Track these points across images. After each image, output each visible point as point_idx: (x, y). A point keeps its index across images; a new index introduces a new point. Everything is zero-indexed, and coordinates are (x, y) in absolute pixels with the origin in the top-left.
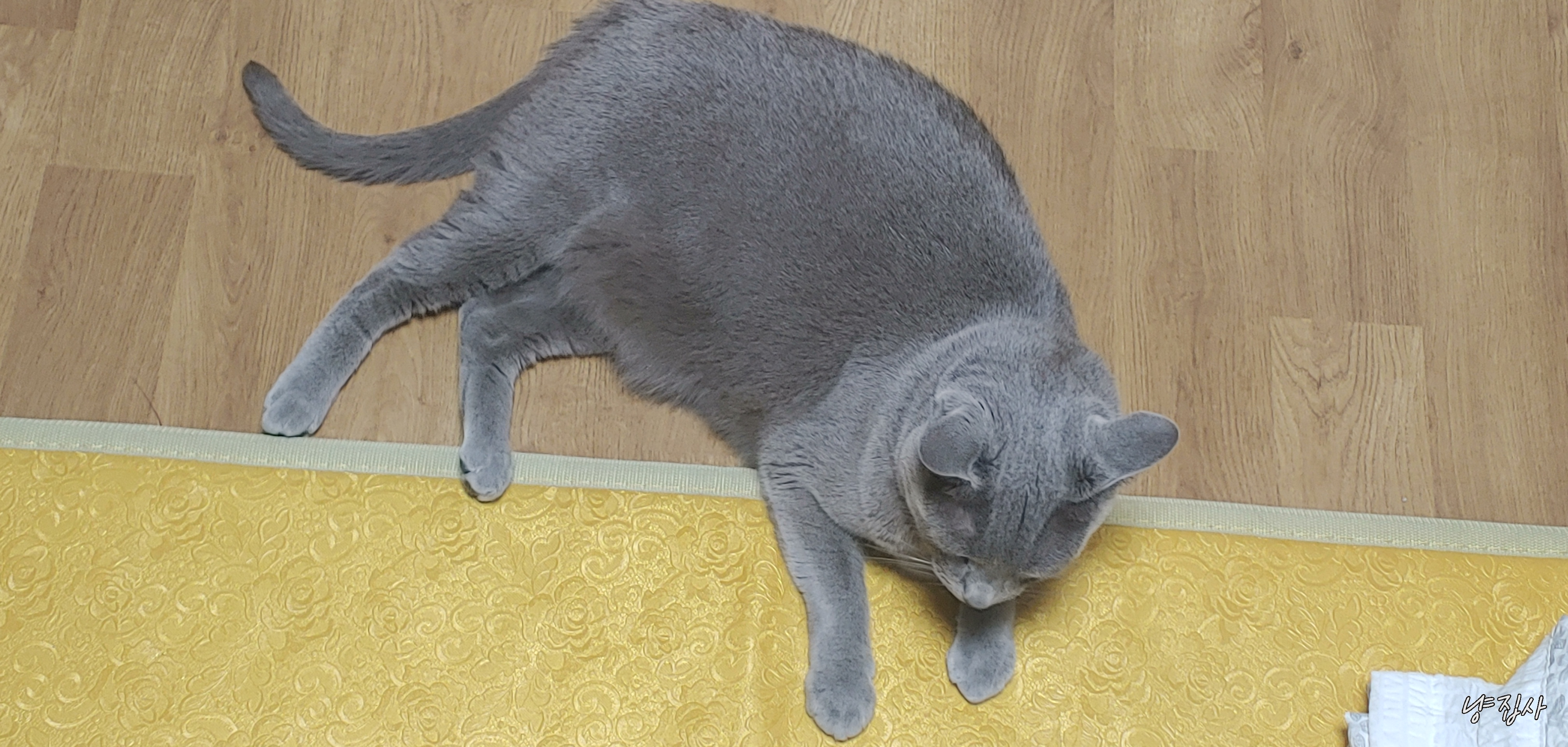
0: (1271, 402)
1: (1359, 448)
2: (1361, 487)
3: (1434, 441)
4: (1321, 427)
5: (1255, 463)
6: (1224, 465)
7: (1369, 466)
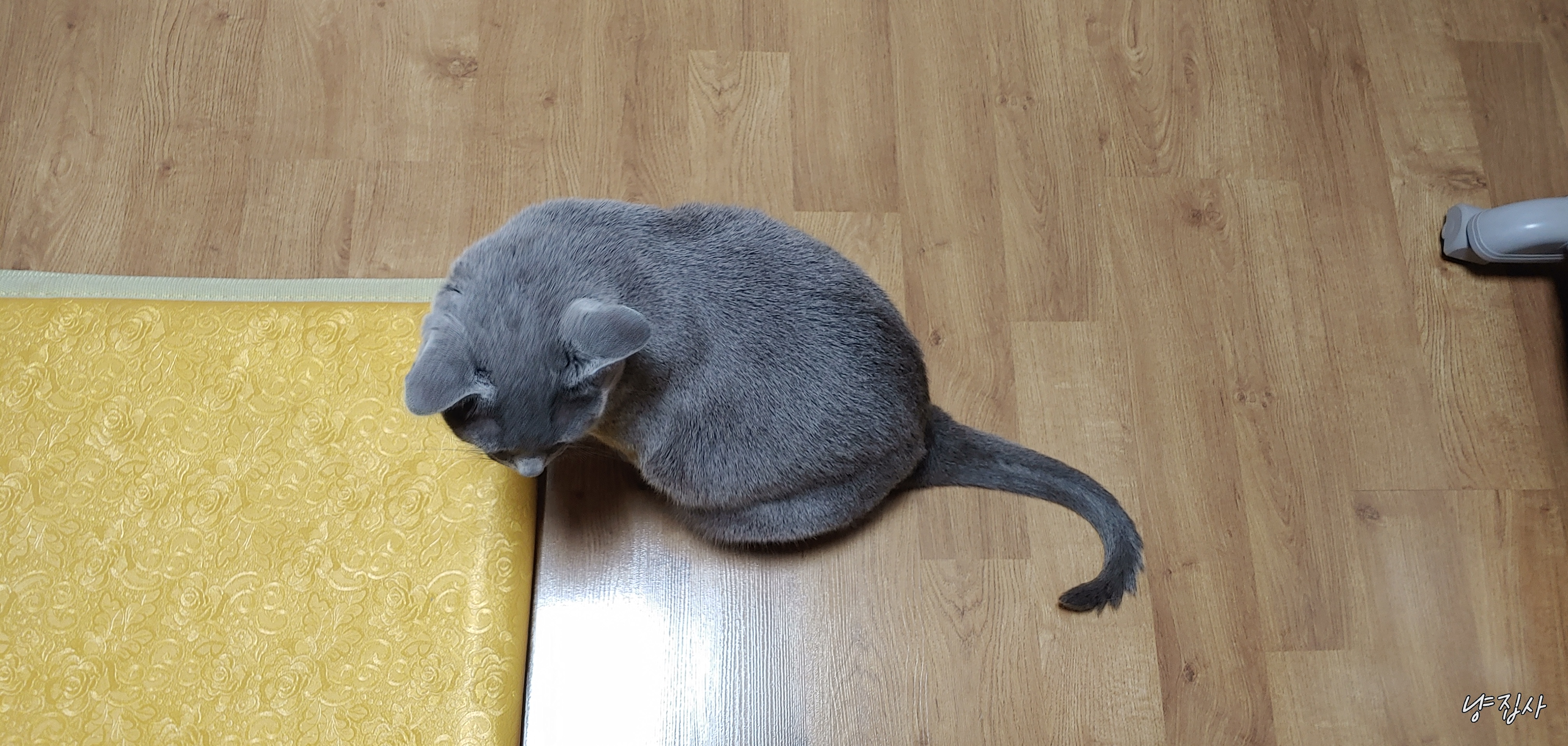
0: (687, 106)
1: (745, 133)
2: (745, 159)
3: (794, 126)
4: (720, 120)
5: (675, 146)
6: (655, 149)
7: (750, 144)
